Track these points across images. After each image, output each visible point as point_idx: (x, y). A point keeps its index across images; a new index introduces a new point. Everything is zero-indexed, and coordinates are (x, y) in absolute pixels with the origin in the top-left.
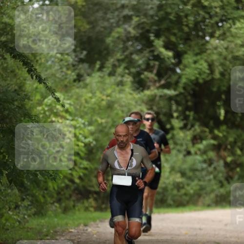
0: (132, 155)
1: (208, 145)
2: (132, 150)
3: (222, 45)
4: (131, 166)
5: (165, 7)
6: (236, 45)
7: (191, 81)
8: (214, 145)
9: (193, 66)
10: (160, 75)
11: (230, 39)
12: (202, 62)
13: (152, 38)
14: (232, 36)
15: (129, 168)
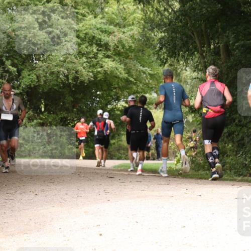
0: (13, 102)
1: (37, 123)
2: (13, 99)
3: (44, 65)
4: (13, 108)
5: (11, 43)
6: (52, 65)
7: (27, 86)
8: (40, 123)
9: (28, 77)
11: (49, 62)
12: (33, 75)
13: (4, 60)
14: (50, 60)
15: (11, 110)
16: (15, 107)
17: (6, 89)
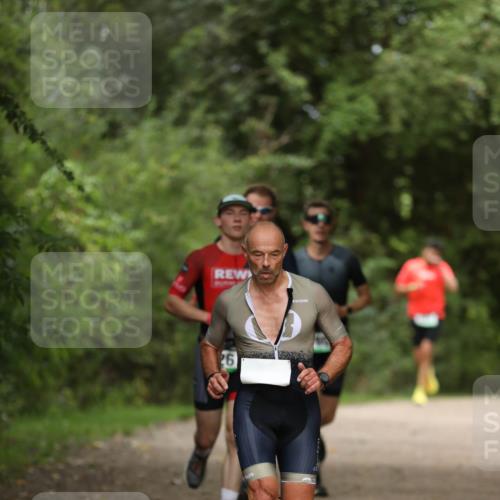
0: (289, 305)
2: (290, 292)
3: (406, 64)
9: (347, 106)
10: (279, 125)
12: (366, 98)
13: (264, 49)
14: (426, 45)
15: (282, 339)
16: (297, 324)
17: (262, 248)
